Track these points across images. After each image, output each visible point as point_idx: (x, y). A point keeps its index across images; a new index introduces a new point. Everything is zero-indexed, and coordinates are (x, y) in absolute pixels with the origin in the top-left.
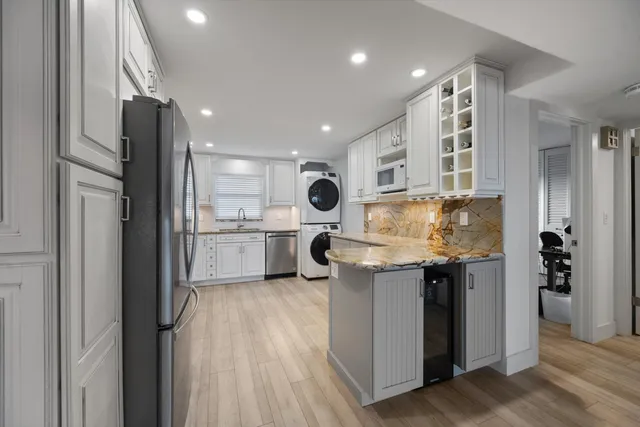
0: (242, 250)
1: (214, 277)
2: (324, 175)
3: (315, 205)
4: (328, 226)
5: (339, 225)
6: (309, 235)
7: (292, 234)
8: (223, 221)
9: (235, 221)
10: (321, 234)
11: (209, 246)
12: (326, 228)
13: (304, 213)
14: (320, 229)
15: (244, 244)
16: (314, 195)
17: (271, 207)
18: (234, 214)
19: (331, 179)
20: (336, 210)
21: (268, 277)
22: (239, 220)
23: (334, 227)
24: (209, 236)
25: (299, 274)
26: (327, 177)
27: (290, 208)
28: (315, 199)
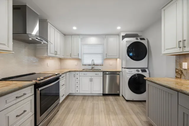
0: (91, 80)
1: (78, 92)
2: (137, 39)
3: (131, 57)
4: (140, 70)
5: (147, 70)
6: (127, 75)
7: (118, 73)
8: (85, 65)
9: (90, 65)
10: (135, 75)
11: (76, 77)
12: (139, 71)
13: (124, 62)
14: (134, 72)
15: (92, 77)
16: (130, 52)
17: (107, 59)
18: (90, 62)
19: (142, 41)
20: (145, 61)
21: (104, 95)
22: (92, 65)
23: (144, 70)
24: (77, 73)
25: (121, 95)
26: (139, 40)
27: (117, 59)
28: (131, 54)
